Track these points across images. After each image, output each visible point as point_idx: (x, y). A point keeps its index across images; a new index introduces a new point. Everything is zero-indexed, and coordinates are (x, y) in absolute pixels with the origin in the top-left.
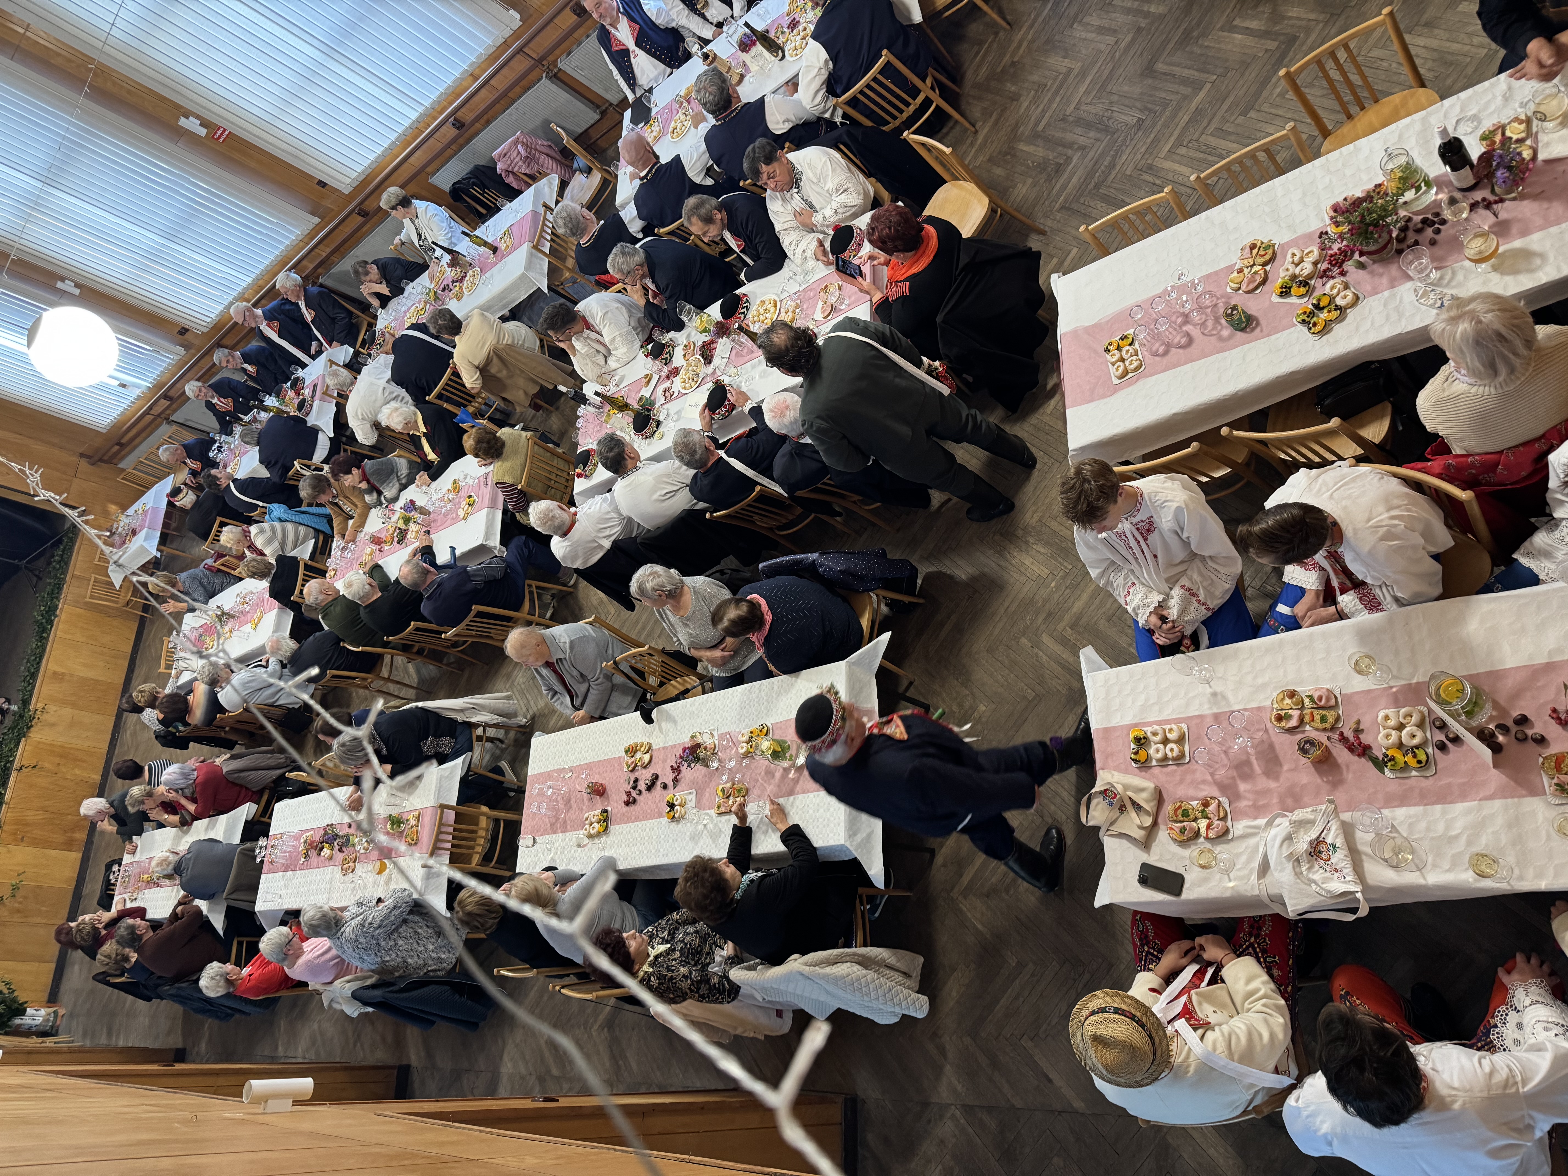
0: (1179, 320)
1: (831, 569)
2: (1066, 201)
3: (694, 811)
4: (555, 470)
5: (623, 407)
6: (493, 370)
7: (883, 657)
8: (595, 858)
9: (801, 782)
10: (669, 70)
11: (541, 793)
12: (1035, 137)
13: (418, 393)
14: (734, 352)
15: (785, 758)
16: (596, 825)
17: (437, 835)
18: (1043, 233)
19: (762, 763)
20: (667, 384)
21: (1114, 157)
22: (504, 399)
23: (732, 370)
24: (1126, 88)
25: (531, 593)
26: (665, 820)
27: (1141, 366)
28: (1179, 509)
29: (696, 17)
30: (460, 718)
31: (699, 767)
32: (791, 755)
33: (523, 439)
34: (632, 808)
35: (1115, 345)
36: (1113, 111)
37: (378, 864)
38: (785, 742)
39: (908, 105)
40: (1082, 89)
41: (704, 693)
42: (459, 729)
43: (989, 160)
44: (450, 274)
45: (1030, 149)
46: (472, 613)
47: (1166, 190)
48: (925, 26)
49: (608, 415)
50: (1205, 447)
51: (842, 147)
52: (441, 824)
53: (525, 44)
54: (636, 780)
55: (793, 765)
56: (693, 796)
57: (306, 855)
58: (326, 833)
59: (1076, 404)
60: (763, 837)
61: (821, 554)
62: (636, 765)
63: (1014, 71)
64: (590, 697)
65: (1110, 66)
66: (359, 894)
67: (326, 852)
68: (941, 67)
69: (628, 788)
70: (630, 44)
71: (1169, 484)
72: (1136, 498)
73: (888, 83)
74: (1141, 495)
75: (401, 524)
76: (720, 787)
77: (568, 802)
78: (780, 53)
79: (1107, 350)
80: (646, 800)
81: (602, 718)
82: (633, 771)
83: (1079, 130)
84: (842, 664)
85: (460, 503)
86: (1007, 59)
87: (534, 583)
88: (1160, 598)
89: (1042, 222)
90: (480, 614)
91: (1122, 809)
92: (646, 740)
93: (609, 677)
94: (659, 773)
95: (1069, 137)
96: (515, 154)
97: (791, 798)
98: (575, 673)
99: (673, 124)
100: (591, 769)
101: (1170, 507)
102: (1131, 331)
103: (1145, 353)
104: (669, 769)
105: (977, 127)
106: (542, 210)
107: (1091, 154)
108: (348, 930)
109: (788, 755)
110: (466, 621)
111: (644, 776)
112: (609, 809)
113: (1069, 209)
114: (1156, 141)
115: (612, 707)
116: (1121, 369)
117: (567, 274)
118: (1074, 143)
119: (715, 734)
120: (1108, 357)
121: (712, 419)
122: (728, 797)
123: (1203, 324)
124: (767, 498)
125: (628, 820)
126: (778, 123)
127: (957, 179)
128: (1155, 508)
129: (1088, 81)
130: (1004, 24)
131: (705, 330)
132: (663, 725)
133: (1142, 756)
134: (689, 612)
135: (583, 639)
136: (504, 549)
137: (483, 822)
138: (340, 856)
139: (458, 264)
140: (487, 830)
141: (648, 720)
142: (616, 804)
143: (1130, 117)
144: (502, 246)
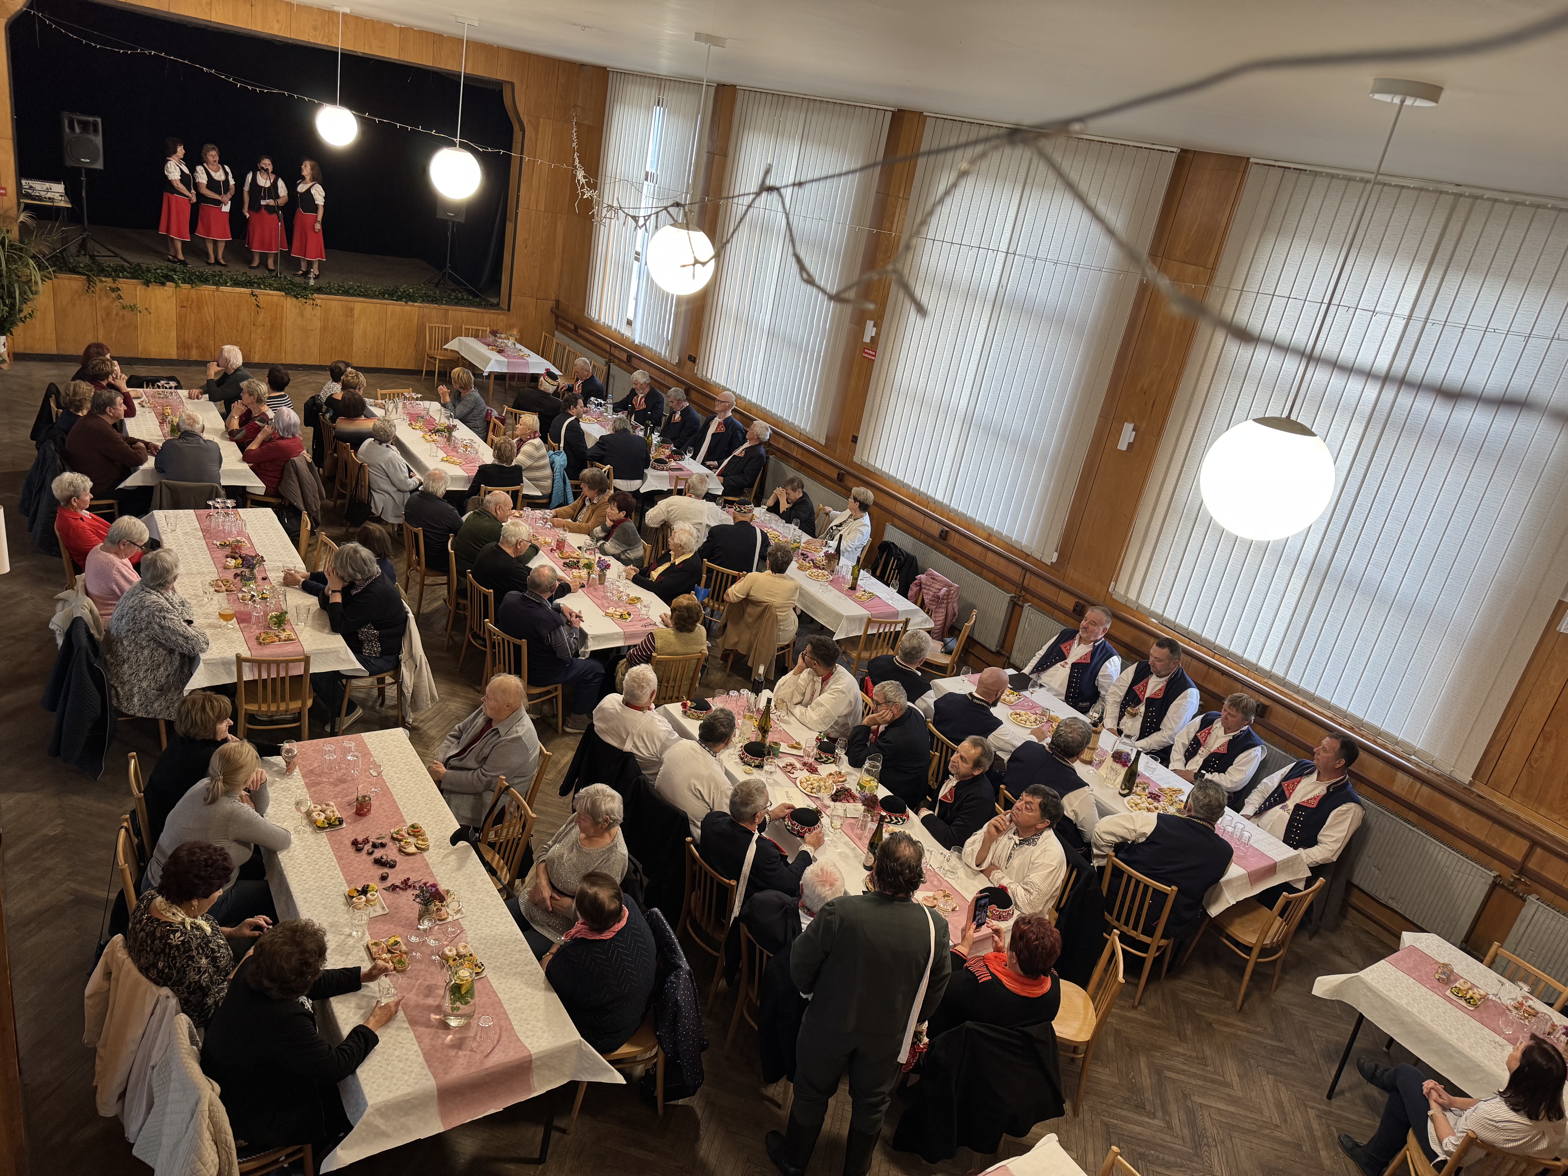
1: (676, 989)
2: (1115, 1126)
3: (365, 918)
4: (678, 684)
5: (764, 730)
6: (750, 609)
7: (589, 1083)
8: (285, 825)
9: (428, 1030)
11: (346, 751)
12: (1158, 1072)
13: (706, 551)
14: (853, 821)
15: (453, 1002)
16: (323, 816)
17: (274, 662)
18: (1076, 1112)
19: (441, 979)
20: (798, 765)
22: (725, 626)
23: (837, 823)
24: (1242, 1153)
25: (549, 692)
26: (345, 889)
30: (404, 656)
31: (417, 907)
32: (458, 1009)
33: (699, 648)
34: (351, 849)
36: (1216, 1146)
37: (231, 612)
38: (472, 997)
40: (1221, 1106)
41: (499, 891)
43: (1116, 1030)
44: (819, 556)
45: (1145, 1071)
46: (517, 641)
48: (1207, 921)
49: (751, 717)
52: (287, 662)
53: (1033, 573)
54: (383, 845)
55: (446, 1015)
56: (380, 912)
57: (223, 546)
58: (253, 558)
60: (353, 1005)
61: (689, 973)
62: (400, 841)
63: (1204, 1028)
64: (464, 774)
65: (1254, 1127)
67: (232, 562)
68: (1179, 949)
69: (372, 839)
73: (1148, 901)
75: (583, 562)
76: (399, 939)
77: (342, 781)
78: (1127, 791)
80: (364, 861)
82: (393, 839)
83: (1183, 1116)
85: (620, 607)
86: (1211, 1016)
87: (559, 693)
89: (1085, 1106)
90: (518, 648)
92: (431, 843)
94: (398, 867)
95: (1173, 1108)
96: (937, 587)
97: (406, 1025)
98: (486, 751)
99: (1022, 712)
100: (384, 795)
104: (405, 877)
105: (1140, 1008)
106: (902, 618)
107: (1168, 1138)
109: (458, 1004)
110: (507, 637)
111: (390, 853)
112: (344, 825)
113: (1109, 1133)
115: (456, 799)
117: (854, 654)
118: (1170, 1115)
119: (459, 916)
121: (784, 818)
122: (389, 951)
124: (724, 896)
125: (336, 850)
126: (1071, 805)
127: (1093, 999)
129: (1230, 1108)
130: (1239, 1002)
131: (862, 787)
132: (453, 857)
134: (585, 849)
135: (525, 749)
136: (587, 656)
137: (295, 705)
138: (229, 575)
139: (830, 561)
140: (286, 711)
141: (454, 840)
142: (350, 831)
144: (859, 594)
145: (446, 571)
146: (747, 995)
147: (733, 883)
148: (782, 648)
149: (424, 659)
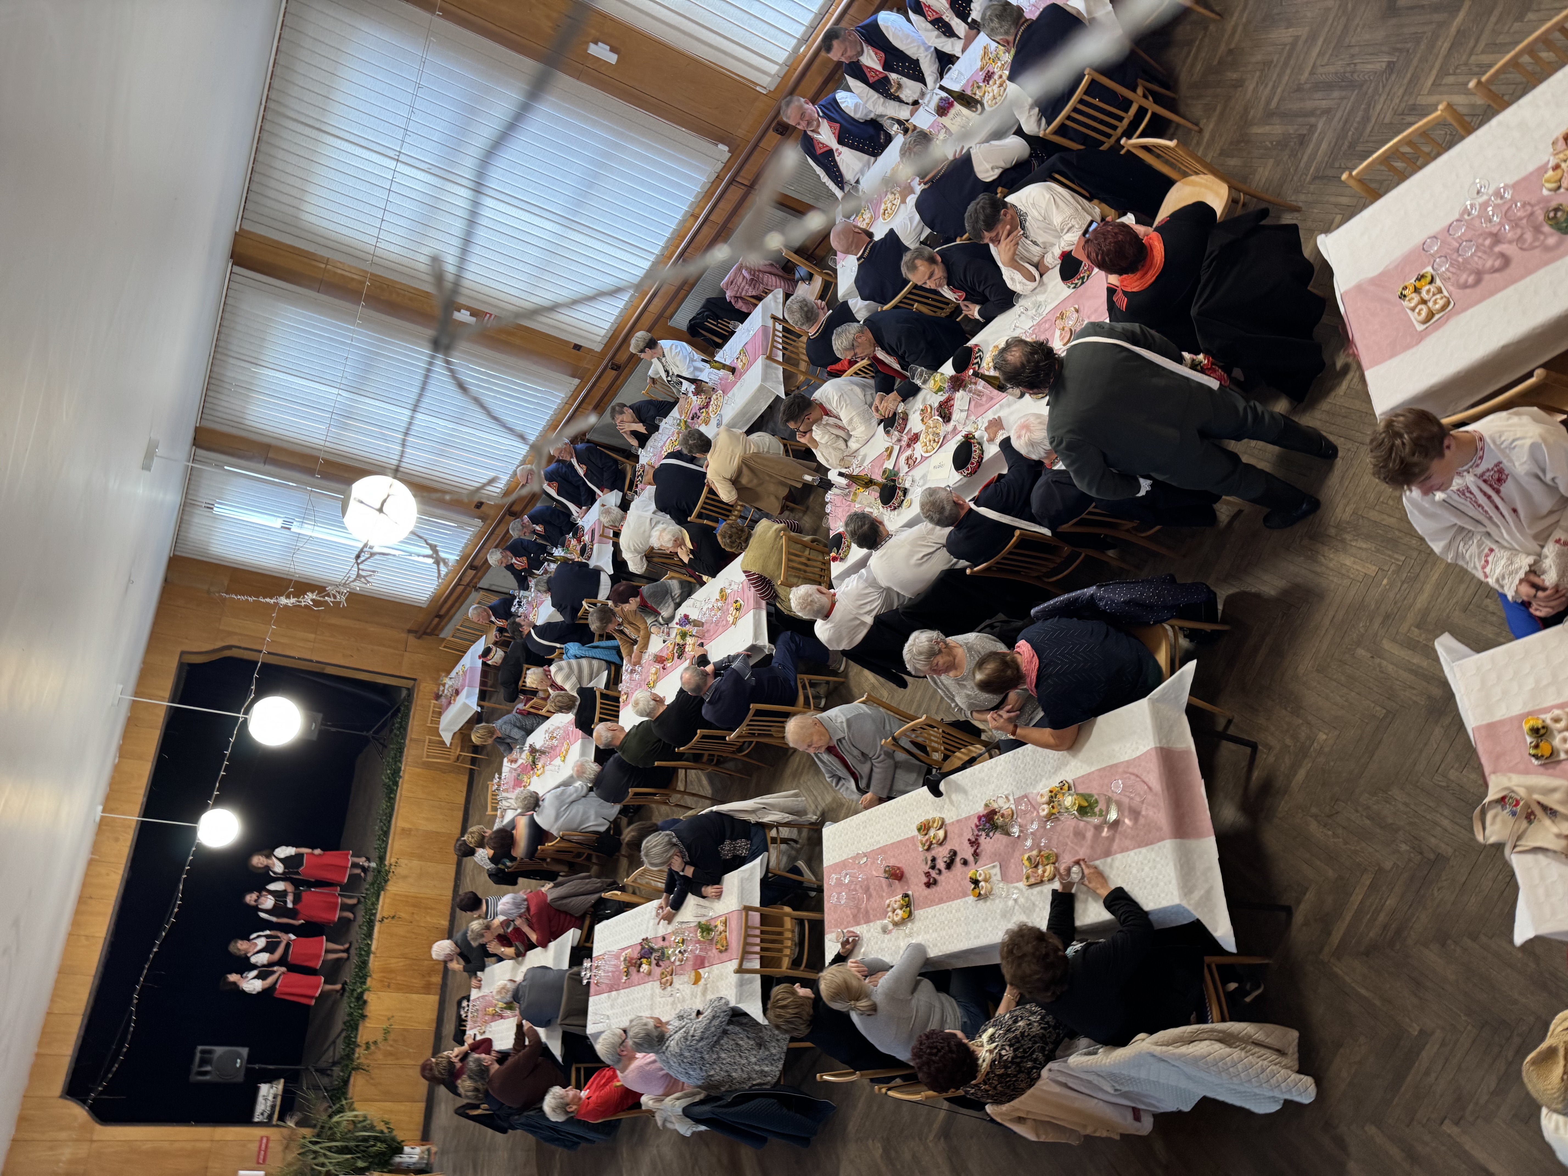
0: (1488, 242)
1: (1113, 601)
2: (1317, 170)
3: (1001, 885)
4: (812, 561)
5: (869, 483)
7: (1190, 695)
9: (1117, 840)
10: (873, 159)
11: (839, 883)
12: (1269, 116)
13: (680, 516)
14: (973, 403)
15: (1094, 814)
16: (899, 912)
17: (745, 938)
18: (1297, 210)
19: (1069, 823)
20: (909, 452)
21: (1367, 110)
24: (1367, 37)
26: (971, 899)
27: (1448, 303)
28: (1534, 447)
29: (892, 102)
30: (753, 819)
31: (998, 836)
32: (1101, 810)
34: (934, 889)
35: (1412, 288)
36: (1355, 64)
37: (693, 973)
38: (1091, 796)
39: (1121, 119)
40: (1315, 52)
41: (991, 757)
42: (753, 830)
43: (1220, 154)
44: (696, 401)
45: (1267, 129)
46: (751, 713)
47: (1440, 107)
49: (855, 494)
50: (1553, 374)
51: (1057, 176)
52: (747, 927)
53: (737, 173)
54: (934, 860)
55: (1105, 822)
56: (997, 870)
57: (628, 973)
58: (643, 948)
59: (1375, 363)
61: (1099, 587)
63: (1233, 59)
64: (876, 777)
65: (1343, 20)
66: (679, 1007)
67: (645, 968)
68: (1150, 76)
69: (927, 868)
70: (833, 144)
71: (1515, 420)
72: (1475, 446)
73: (1096, 102)
74: (1481, 439)
75: (679, 640)
76: (1026, 856)
77: (867, 890)
78: (979, 106)
79: (1403, 296)
80: (946, 879)
81: (890, 798)
82: (928, 849)
83: (1319, 95)
85: (728, 610)
86: (1222, 49)
87: (806, 677)
88: (1530, 560)
89: (1292, 198)
90: (758, 713)
91: (1530, 817)
92: (937, 815)
93: (890, 755)
94: (956, 848)
95: (1309, 105)
96: (741, 279)
97: (1109, 859)
99: (883, 206)
100: (885, 853)
101: (1522, 446)
102: (1429, 269)
103: (1451, 288)
104: (966, 843)
105: (1201, 125)
106: (770, 323)
107: (1338, 115)
108: (672, 1044)
109: (1097, 810)
110: (746, 722)
111: (942, 853)
112: (910, 893)
113: (1323, 177)
114: (1414, 80)
116: (1424, 313)
117: (802, 378)
118: (1315, 109)
119: (1011, 798)
120: (1406, 303)
122: (1036, 867)
123: (1520, 239)
124: (1029, 542)
125: (931, 902)
126: (987, 171)
127: (1185, 175)
128: (1503, 451)
129: (1320, 43)
130: (1212, 15)
131: (940, 389)
132: (953, 796)
133: (1545, 749)
136: (773, 646)
137: (788, 923)
138: (657, 971)
139: (702, 391)
140: (793, 932)
141: (937, 793)
142: (916, 887)
143: (1379, 63)
144: (739, 365)
145: (675, 770)
146: (1127, 531)
147: (1017, 533)
148: (787, 451)
149: (758, 800)
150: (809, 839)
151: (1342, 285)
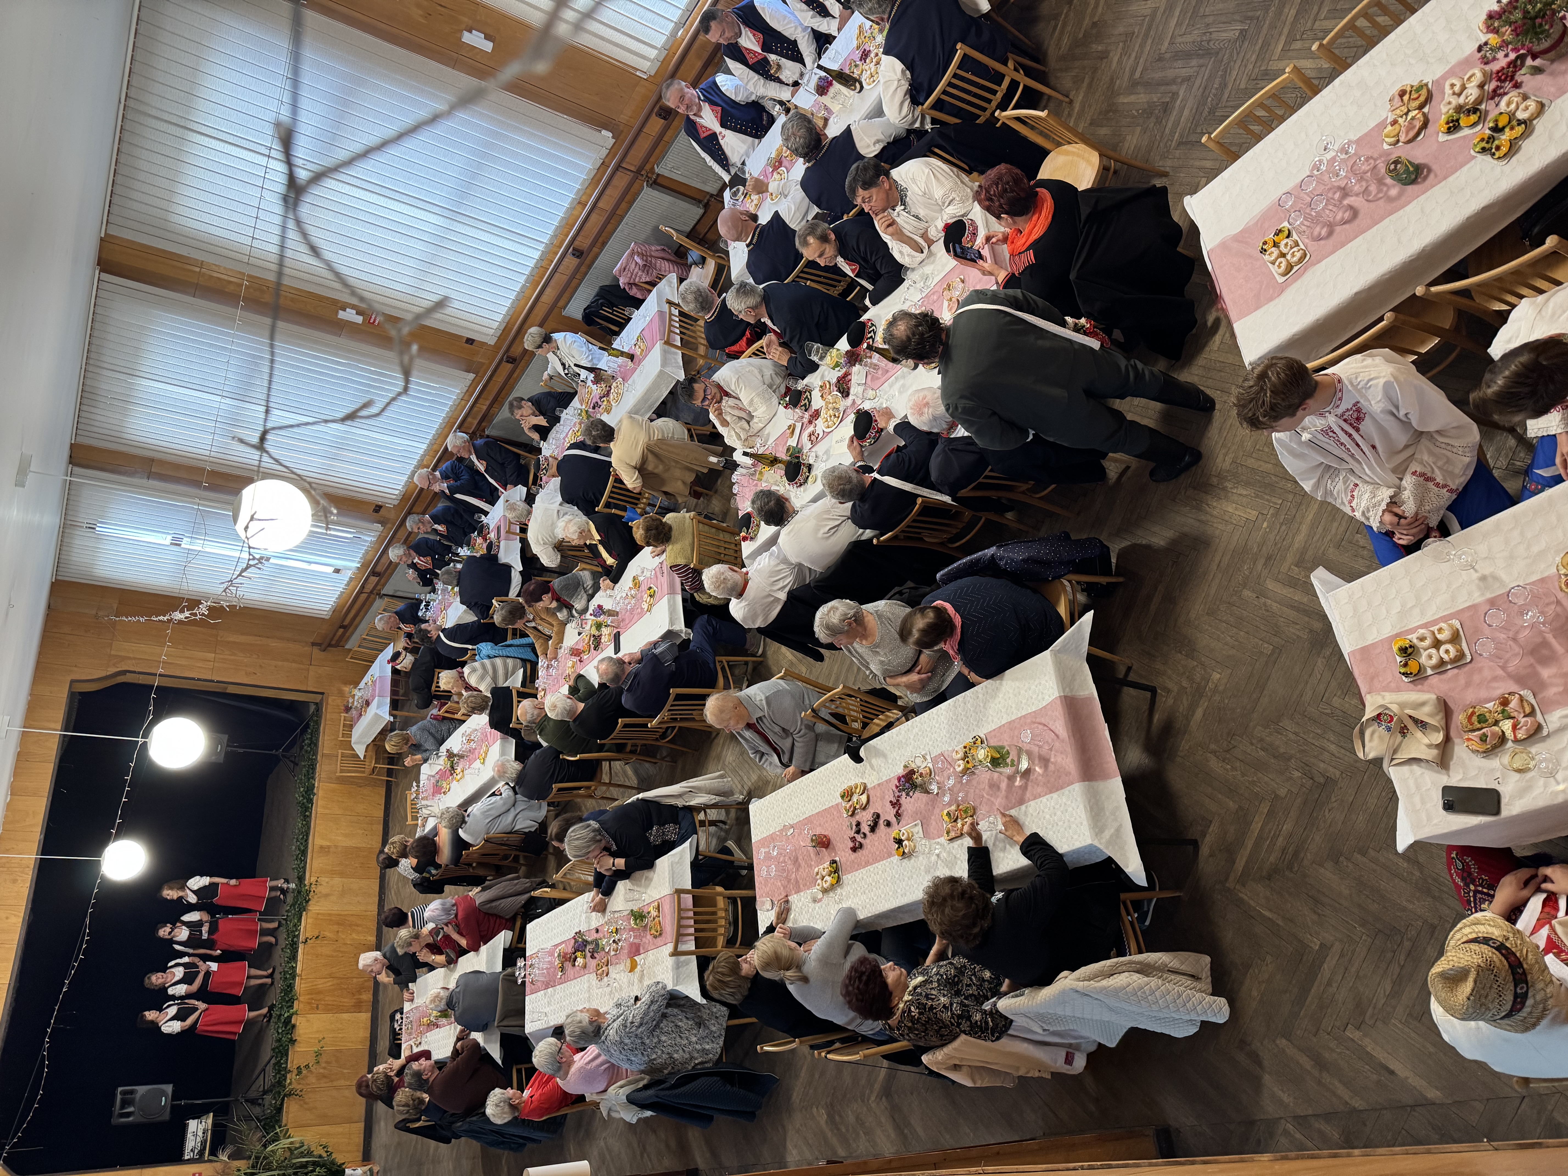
0: (1337, 196)
1: (1012, 560)
2: (1181, 136)
3: (923, 842)
4: (722, 544)
5: (773, 461)
6: (650, 467)
7: (1090, 644)
9: (1029, 788)
10: (757, 141)
11: (768, 856)
12: (1134, 85)
13: (588, 508)
14: (869, 377)
15: (1006, 765)
16: (827, 878)
17: (679, 921)
18: (1165, 175)
19: (984, 775)
20: (811, 429)
21: (1224, 77)
22: (666, 493)
23: (871, 394)
24: (1221, 6)
25: (723, 668)
26: (896, 859)
27: (1305, 255)
28: (1387, 385)
29: (772, 83)
30: (680, 803)
31: (918, 795)
32: (1012, 761)
33: (688, 521)
34: (860, 853)
35: (1272, 244)
36: (1211, 33)
37: (629, 961)
38: (1003, 748)
39: (995, 92)
40: (1173, 22)
41: (907, 720)
42: (681, 814)
43: (1091, 124)
44: (596, 390)
45: (1132, 98)
46: (672, 697)
47: (1287, 70)
49: (761, 473)
50: (1401, 317)
51: (937, 150)
52: (680, 910)
53: (622, 160)
54: (858, 824)
55: (1017, 772)
56: (919, 828)
57: (562, 969)
58: (576, 941)
59: (1243, 316)
60: (1002, 855)
61: (999, 547)
62: (855, 809)
63: (1098, 30)
66: (617, 996)
67: (580, 961)
69: (852, 834)
70: (716, 127)
71: (1369, 361)
72: (1335, 388)
73: (968, 76)
74: (1340, 381)
75: (594, 631)
76: (945, 812)
77: (796, 860)
78: (857, 85)
79: (1263, 251)
80: (871, 842)
81: (812, 770)
82: (853, 815)
83: (1180, 63)
84: (1047, 654)
85: (642, 597)
86: (1087, 22)
88: (1391, 492)
89: (1160, 164)
90: (679, 697)
91: (1404, 731)
92: (859, 781)
93: (811, 728)
94: (879, 811)
95: (1170, 74)
97: (1023, 807)
98: (777, 729)
100: (812, 823)
101: (1376, 385)
102: (1286, 224)
103: (1307, 241)
104: (889, 805)
105: (1071, 96)
106: (666, 307)
107: (1198, 82)
108: (612, 1033)
109: (1009, 760)
110: (667, 706)
111: (865, 818)
112: (837, 859)
113: (1186, 143)
114: (1266, 45)
115: (820, 758)
116: (1283, 266)
117: (701, 362)
118: (1176, 77)
119: (928, 758)
120: (1266, 257)
121: (862, 446)
122: (955, 821)
123: (1366, 191)
124: (931, 510)
125: (858, 866)
127: (1059, 144)
128: (1359, 391)
129: (1177, 13)
131: (837, 365)
132: (874, 761)
133: (1413, 667)
134: (877, 639)
135: (778, 693)
136: (690, 631)
137: (721, 902)
138: (593, 963)
140: (726, 910)
141: (858, 759)
142: (843, 854)
143: (1232, 32)
144: (638, 352)
145: (598, 762)
146: (1023, 493)
147: (919, 500)
148: (691, 436)
149: (684, 784)
150: (737, 819)
151: (1208, 243)
